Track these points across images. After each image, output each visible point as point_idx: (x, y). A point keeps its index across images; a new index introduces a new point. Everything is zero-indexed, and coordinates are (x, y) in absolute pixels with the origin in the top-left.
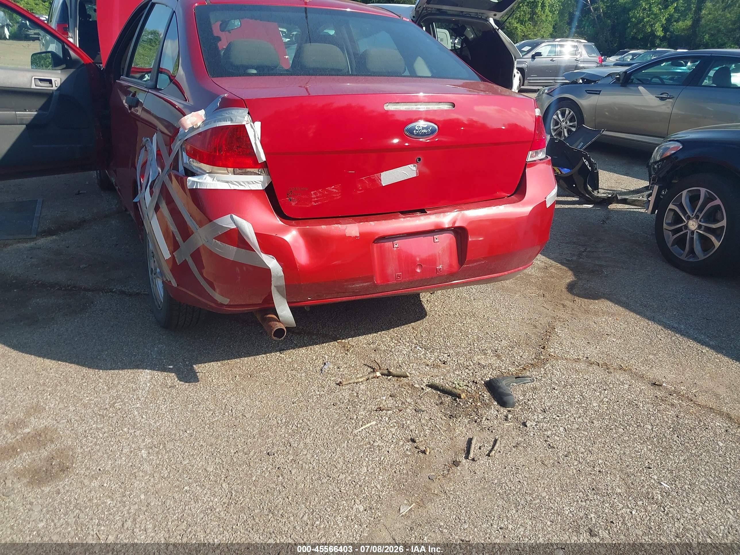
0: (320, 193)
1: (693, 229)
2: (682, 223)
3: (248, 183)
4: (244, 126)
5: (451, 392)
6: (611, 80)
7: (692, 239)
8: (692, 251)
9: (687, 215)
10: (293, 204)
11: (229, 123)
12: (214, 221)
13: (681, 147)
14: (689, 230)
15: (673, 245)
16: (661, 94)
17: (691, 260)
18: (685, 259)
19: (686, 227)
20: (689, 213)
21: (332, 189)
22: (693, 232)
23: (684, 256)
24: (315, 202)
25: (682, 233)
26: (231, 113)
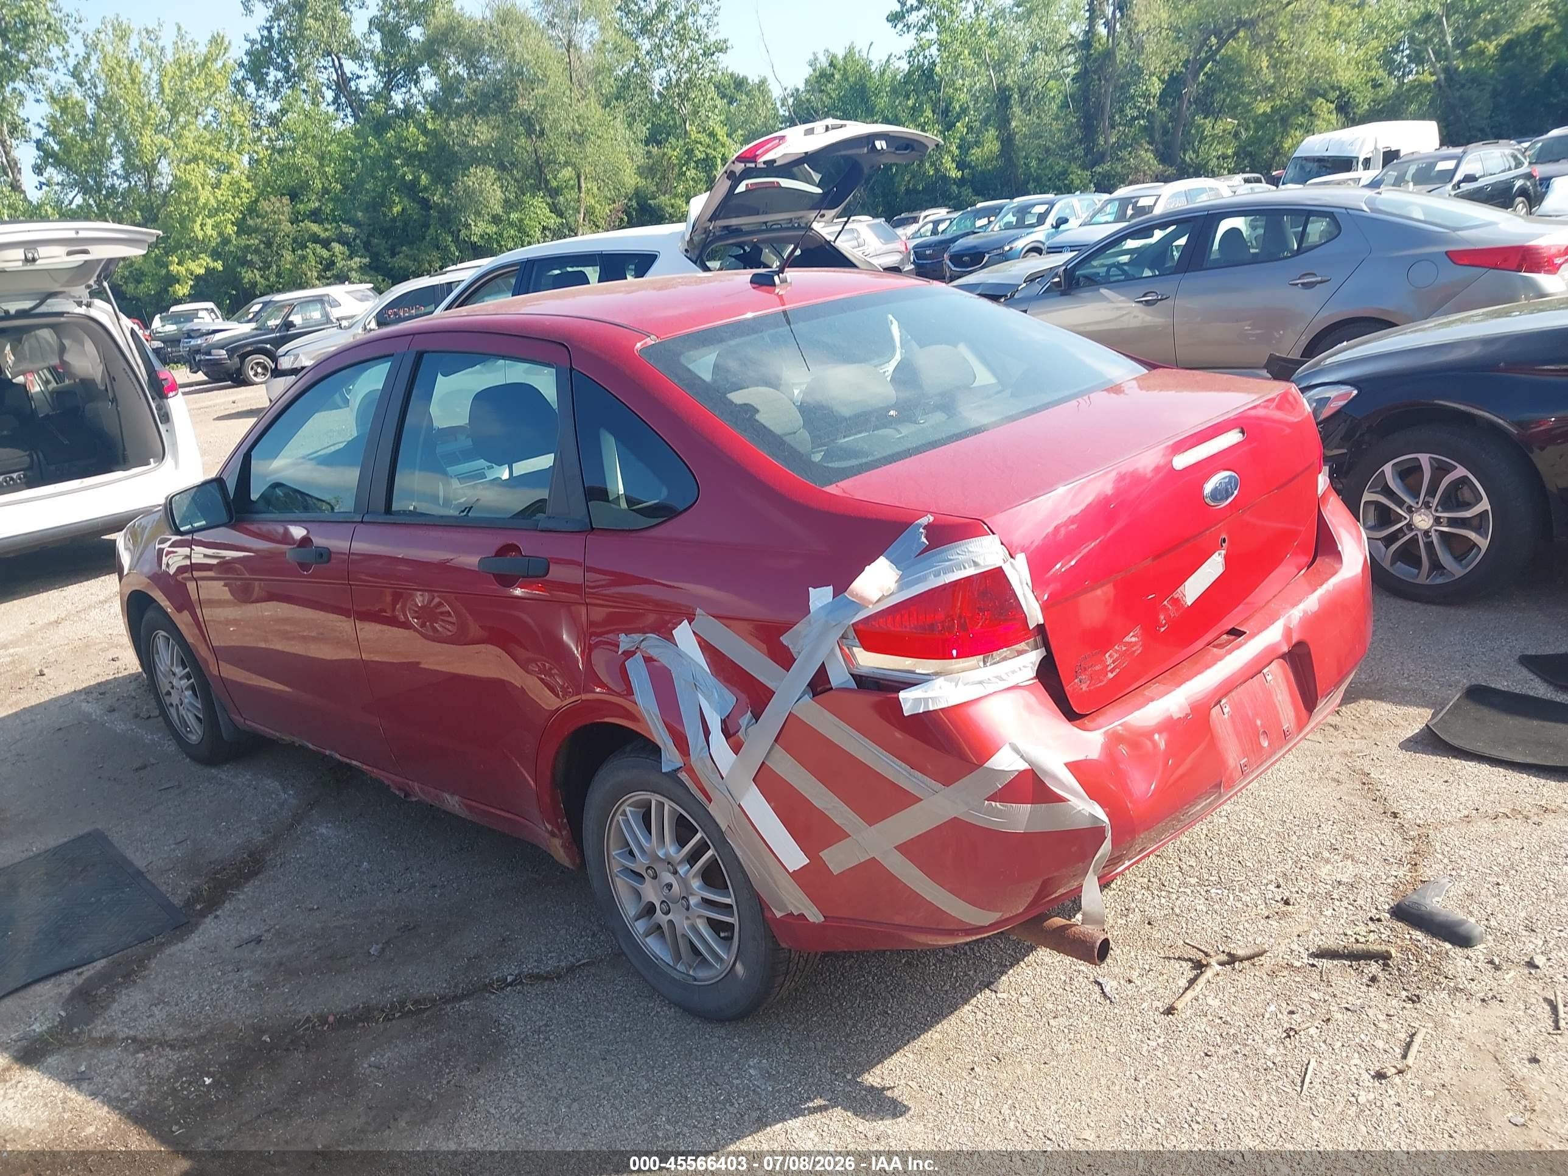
0: (1116, 651)
1: (1427, 528)
2: (1400, 521)
3: (1014, 672)
4: (1001, 568)
5: (1368, 952)
6: (1037, 288)
7: (1430, 546)
8: (1436, 566)
9: (1406, 505)
10: (1084, 687)
11: (971, 571)
12: (986, 765)
13: (1355, 392)
14: (1419, 530)
15: (1393, 563)
16: (1144, 296)
17: (1439, 581)
18: (1428, 582)
19: (1410, 526)
20: (1409, 500)
21: (1130, 638)
22: (1426, 533)
23: (1423, 577)
24: (1112, 671)
25: (1406, 538)
26: (970, 552)
